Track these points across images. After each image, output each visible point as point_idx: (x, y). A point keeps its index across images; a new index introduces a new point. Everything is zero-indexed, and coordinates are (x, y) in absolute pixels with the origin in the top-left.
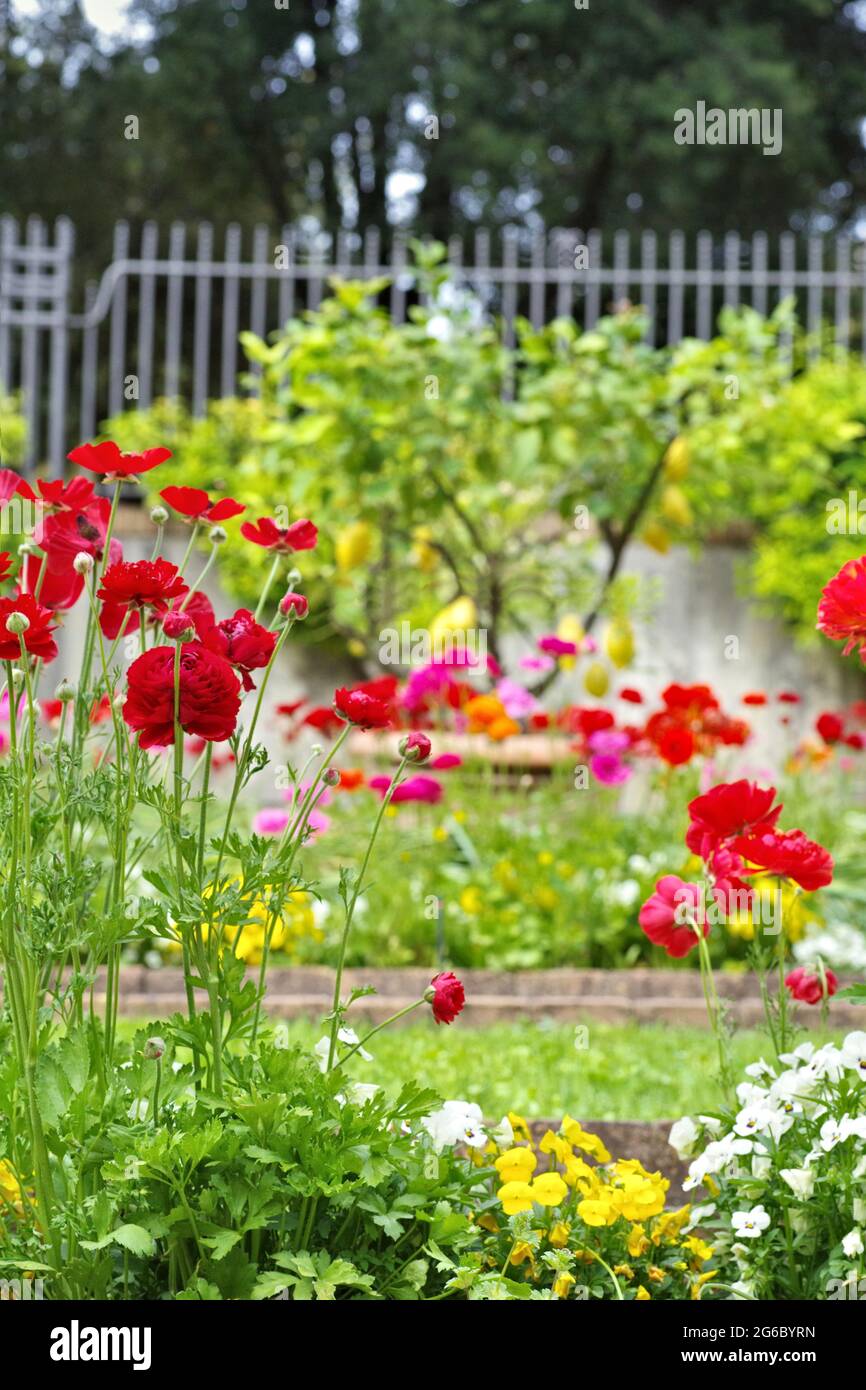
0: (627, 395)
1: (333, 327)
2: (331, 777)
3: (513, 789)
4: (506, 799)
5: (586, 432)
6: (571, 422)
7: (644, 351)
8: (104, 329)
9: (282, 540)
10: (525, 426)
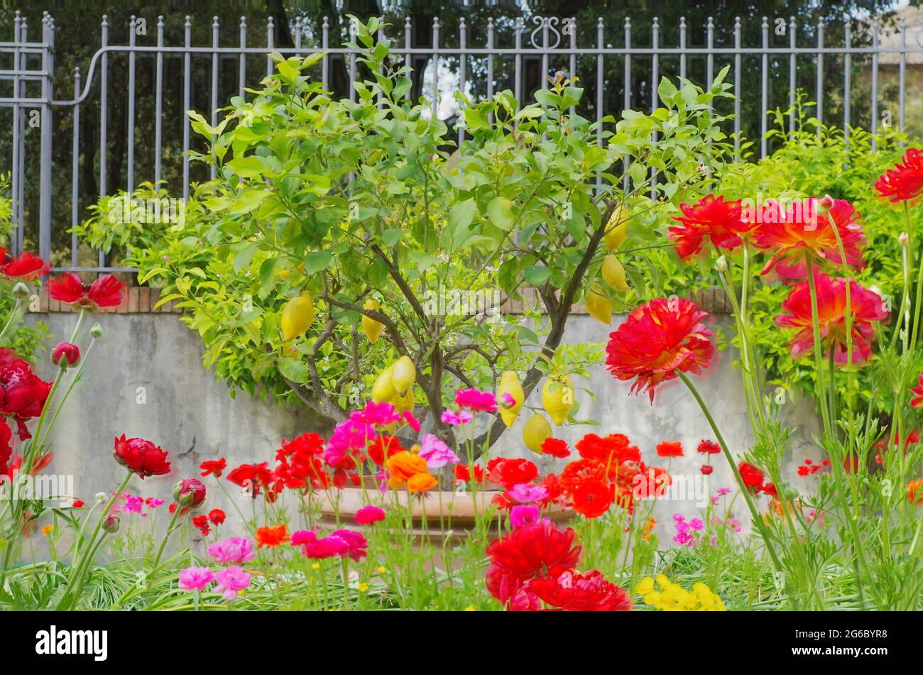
0: (561, 163)
1: (276, 100)
2: (110, 524)
3: (437, 542)
4: (429, 551)
5: (523, 201)
6: (508, 191)
7: (576, 120)
8: (89, 111)
9: (86, 297)
10: (463, 195)
